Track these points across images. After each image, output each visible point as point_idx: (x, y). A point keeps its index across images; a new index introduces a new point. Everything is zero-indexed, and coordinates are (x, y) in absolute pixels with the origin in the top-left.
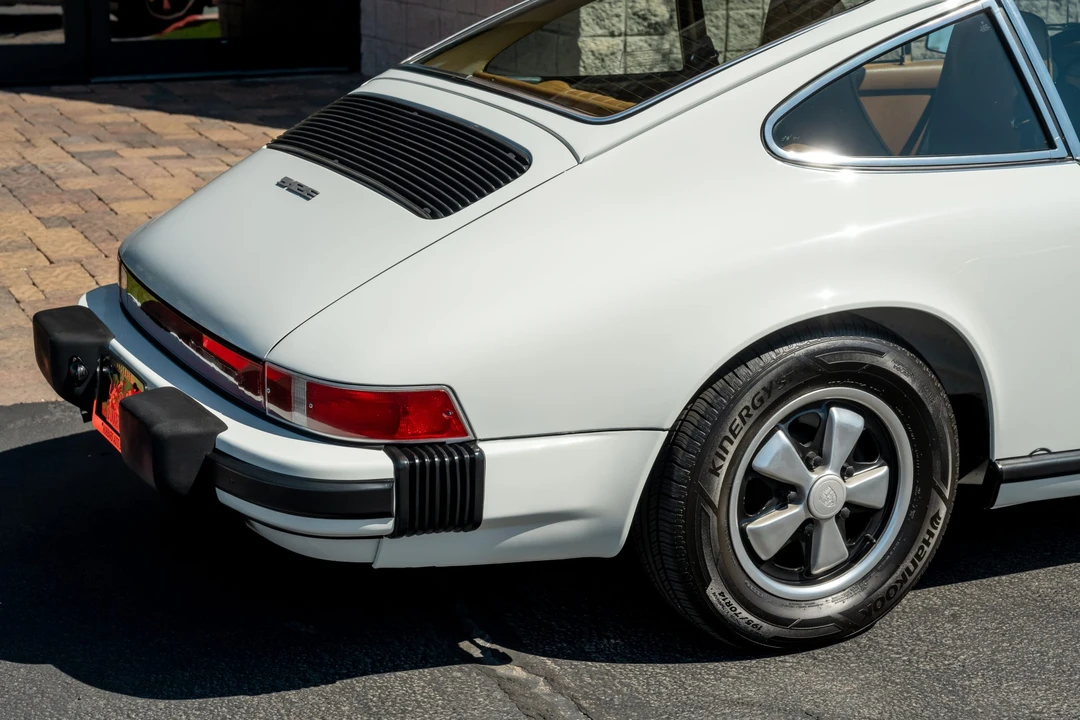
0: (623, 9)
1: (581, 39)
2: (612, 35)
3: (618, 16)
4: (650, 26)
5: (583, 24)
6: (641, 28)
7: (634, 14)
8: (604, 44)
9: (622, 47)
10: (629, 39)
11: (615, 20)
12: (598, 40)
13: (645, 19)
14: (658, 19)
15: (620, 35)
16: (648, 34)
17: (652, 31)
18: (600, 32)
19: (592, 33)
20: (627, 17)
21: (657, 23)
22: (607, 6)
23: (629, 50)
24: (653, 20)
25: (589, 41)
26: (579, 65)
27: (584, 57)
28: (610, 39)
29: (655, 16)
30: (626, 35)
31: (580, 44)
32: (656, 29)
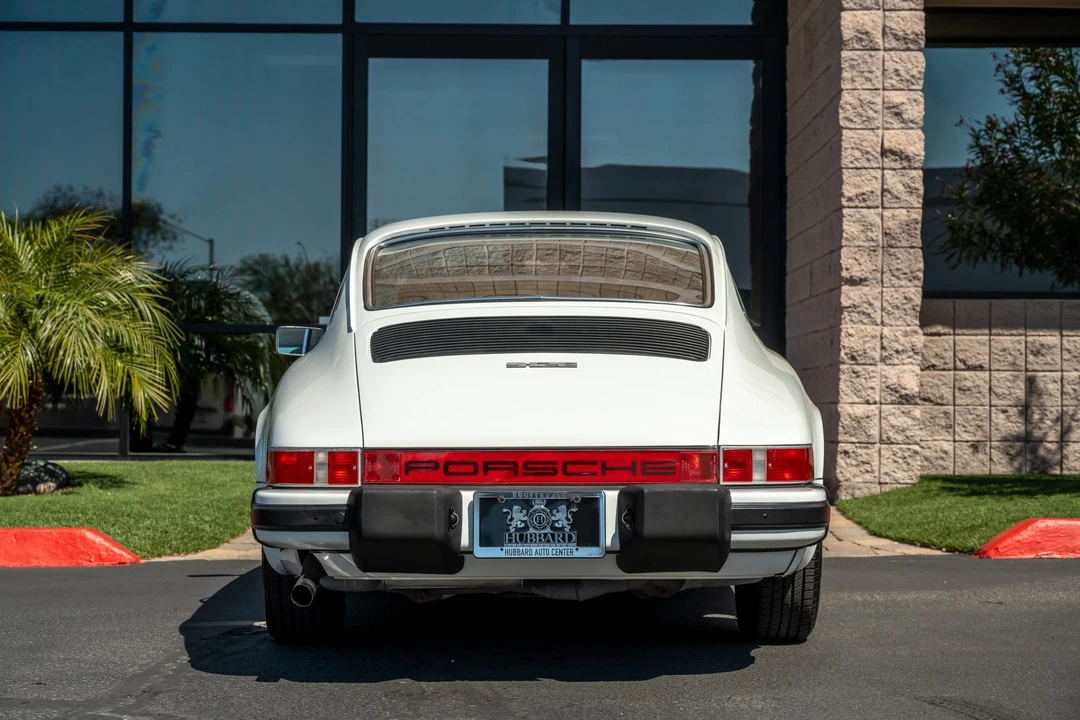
0: (879, 382)
1: (840, 405)
2: (868, 403)
3: (872, 388)
4: (901, 396)
5: (841, 393)
6: (894, 398)
7: (887, 387)
8: (860, 410)
9: (877, 412)
10: (884, 406)
11: (870, 392)
12: (855, 407)
13: (897, 392)
14: (907, 392)
15: (875, 403)
16: (900, 403)
17: (904, 401)
18: (857, 400)
19: (851, 401)
20: (882, 390)
21: (907, 395)
22: (863, 380)
23: (883, 414)
24: (903, 392)
25: (847, 407)
26: (838, 425)
27: (842, 419)
28: (866, 406)
29: (905, 389)
30: (881, 404)
31: (839, 409)
32: (907, 401)
